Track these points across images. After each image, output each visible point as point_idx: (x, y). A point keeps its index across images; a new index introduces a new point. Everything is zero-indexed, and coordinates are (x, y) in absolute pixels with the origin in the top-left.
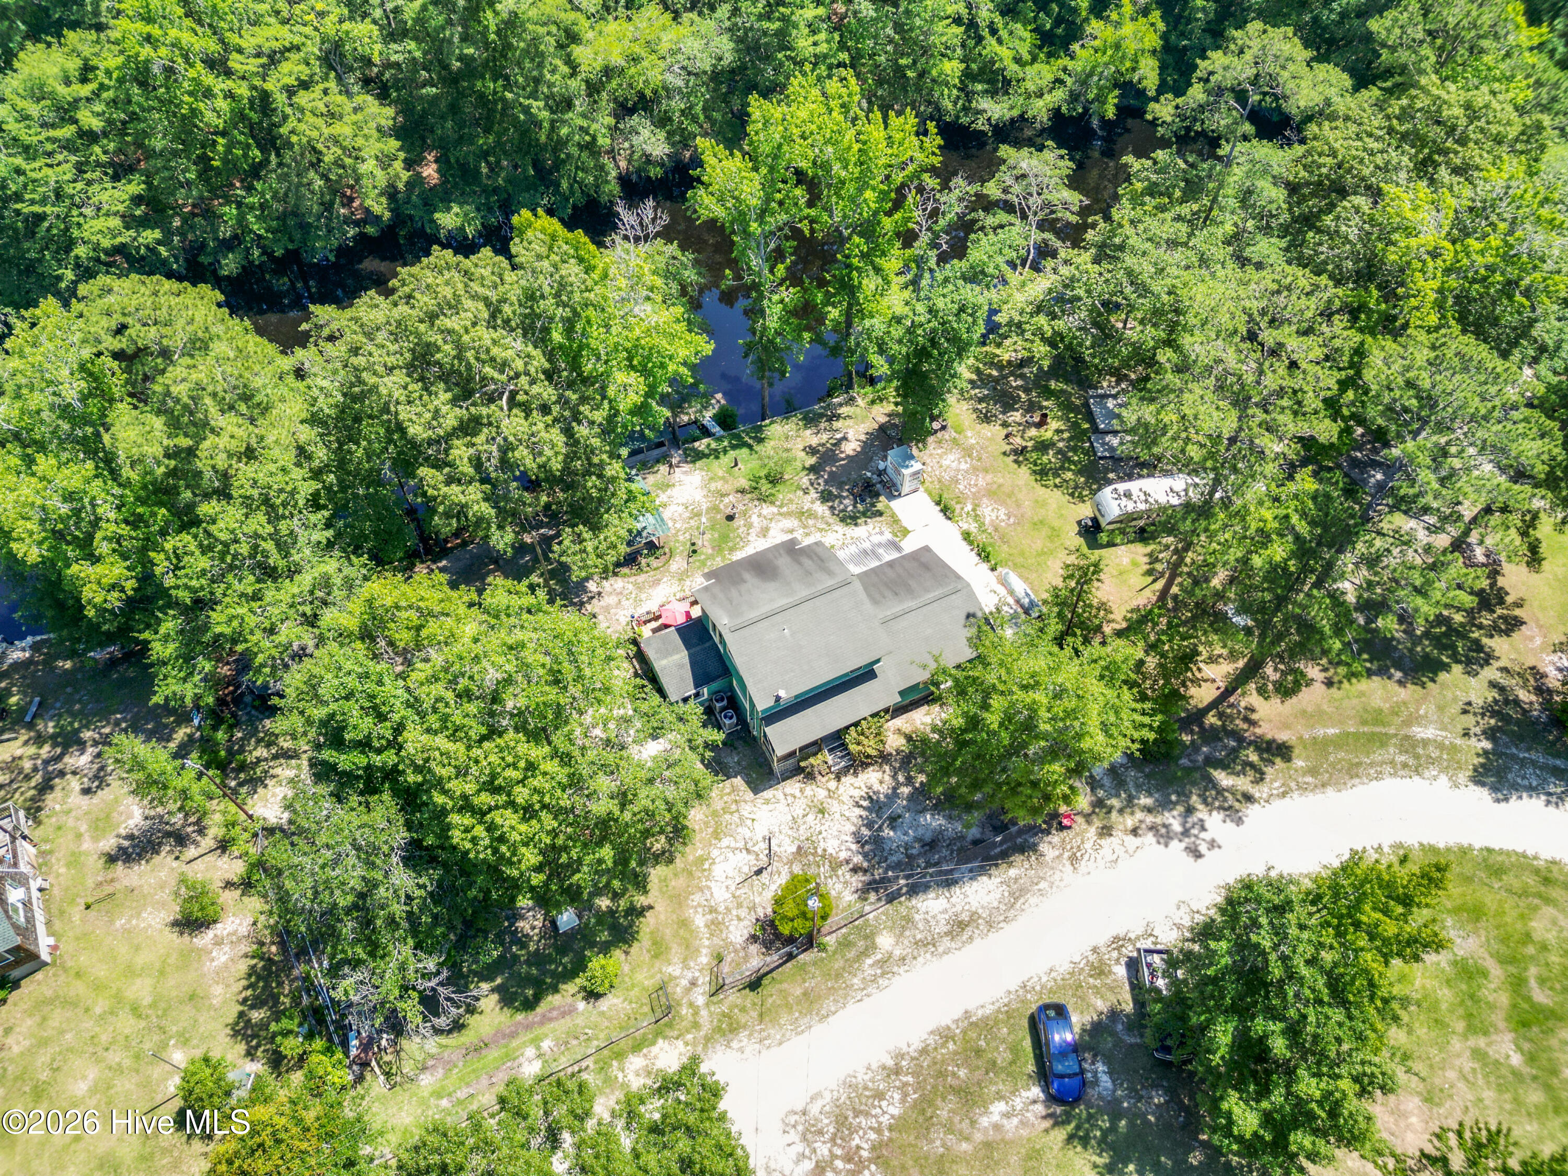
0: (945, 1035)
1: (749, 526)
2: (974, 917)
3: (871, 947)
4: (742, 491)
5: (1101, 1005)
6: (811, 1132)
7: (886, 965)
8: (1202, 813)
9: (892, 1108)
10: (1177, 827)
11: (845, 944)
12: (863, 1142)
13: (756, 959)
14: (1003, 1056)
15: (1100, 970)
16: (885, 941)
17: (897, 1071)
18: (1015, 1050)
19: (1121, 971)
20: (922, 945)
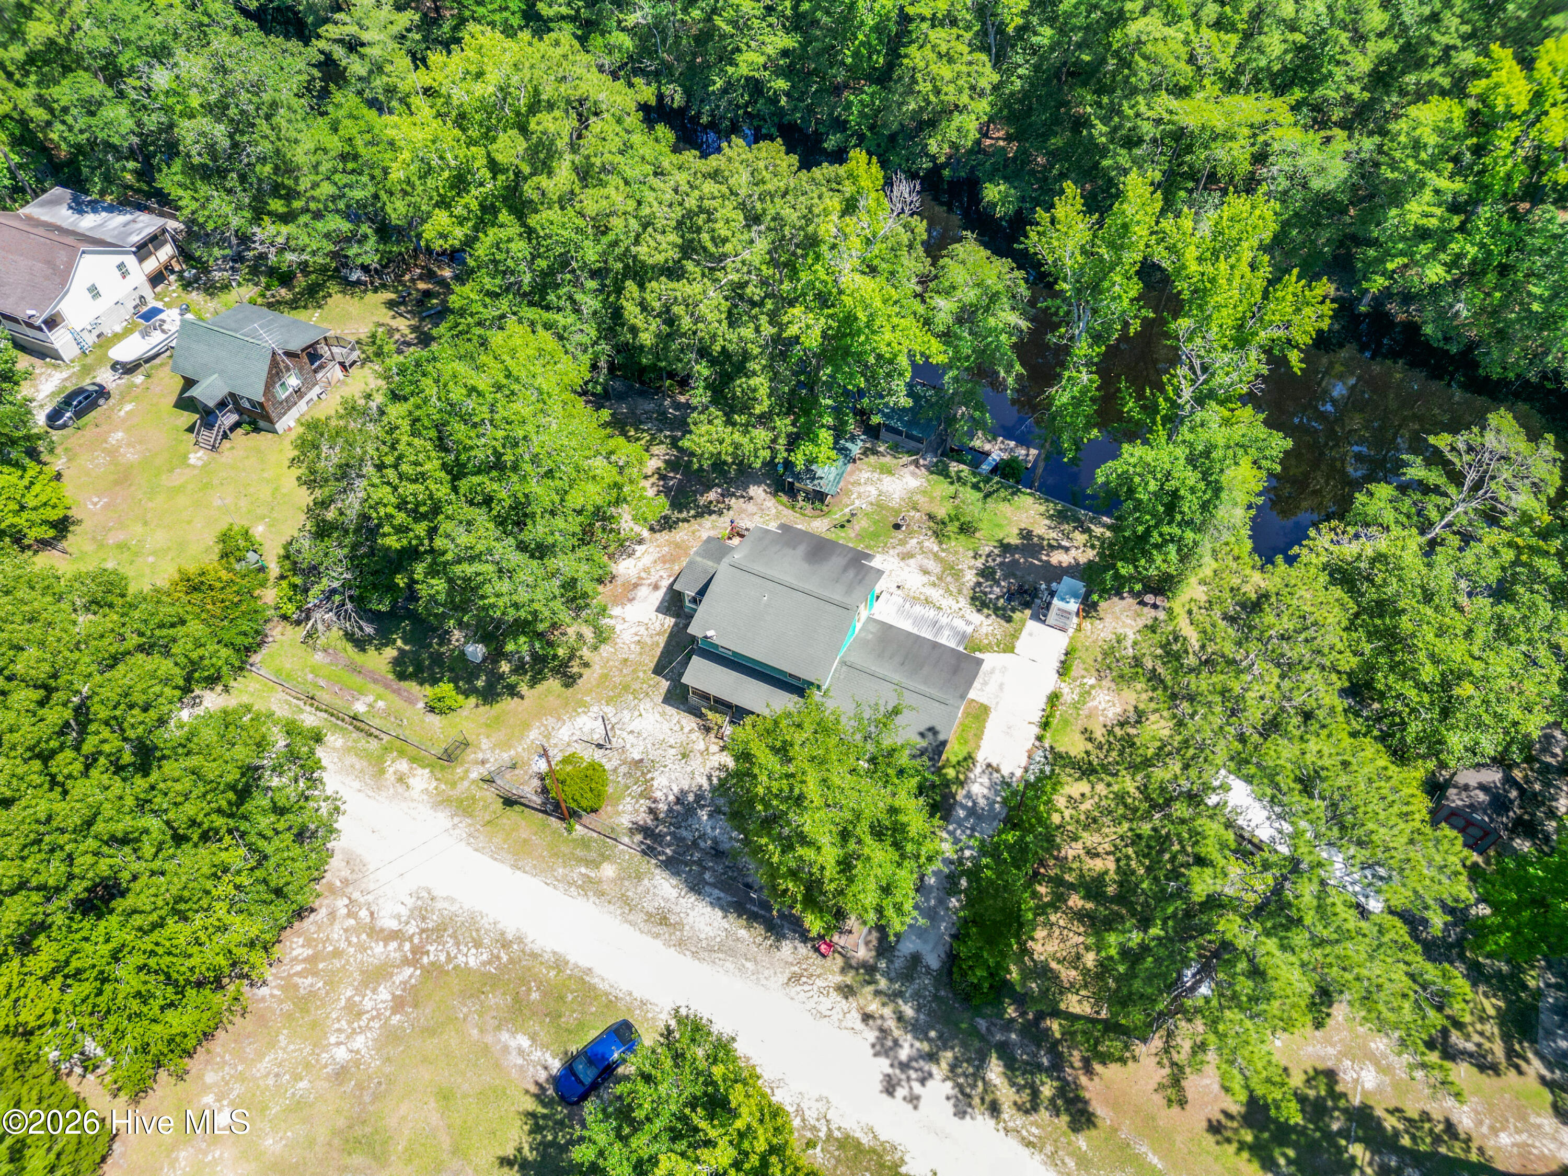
2: (678, 926)
3: (595, 864)
4: (932, 517)
6: (419, 912)
7: (589, 884)
9: (473, 959)
11: (584, 843)
13: (528, 790)
14: (569, 1020)
16: (608, 871)
17: (506, 945)
18: (581, 1026)
20: (625, 900)
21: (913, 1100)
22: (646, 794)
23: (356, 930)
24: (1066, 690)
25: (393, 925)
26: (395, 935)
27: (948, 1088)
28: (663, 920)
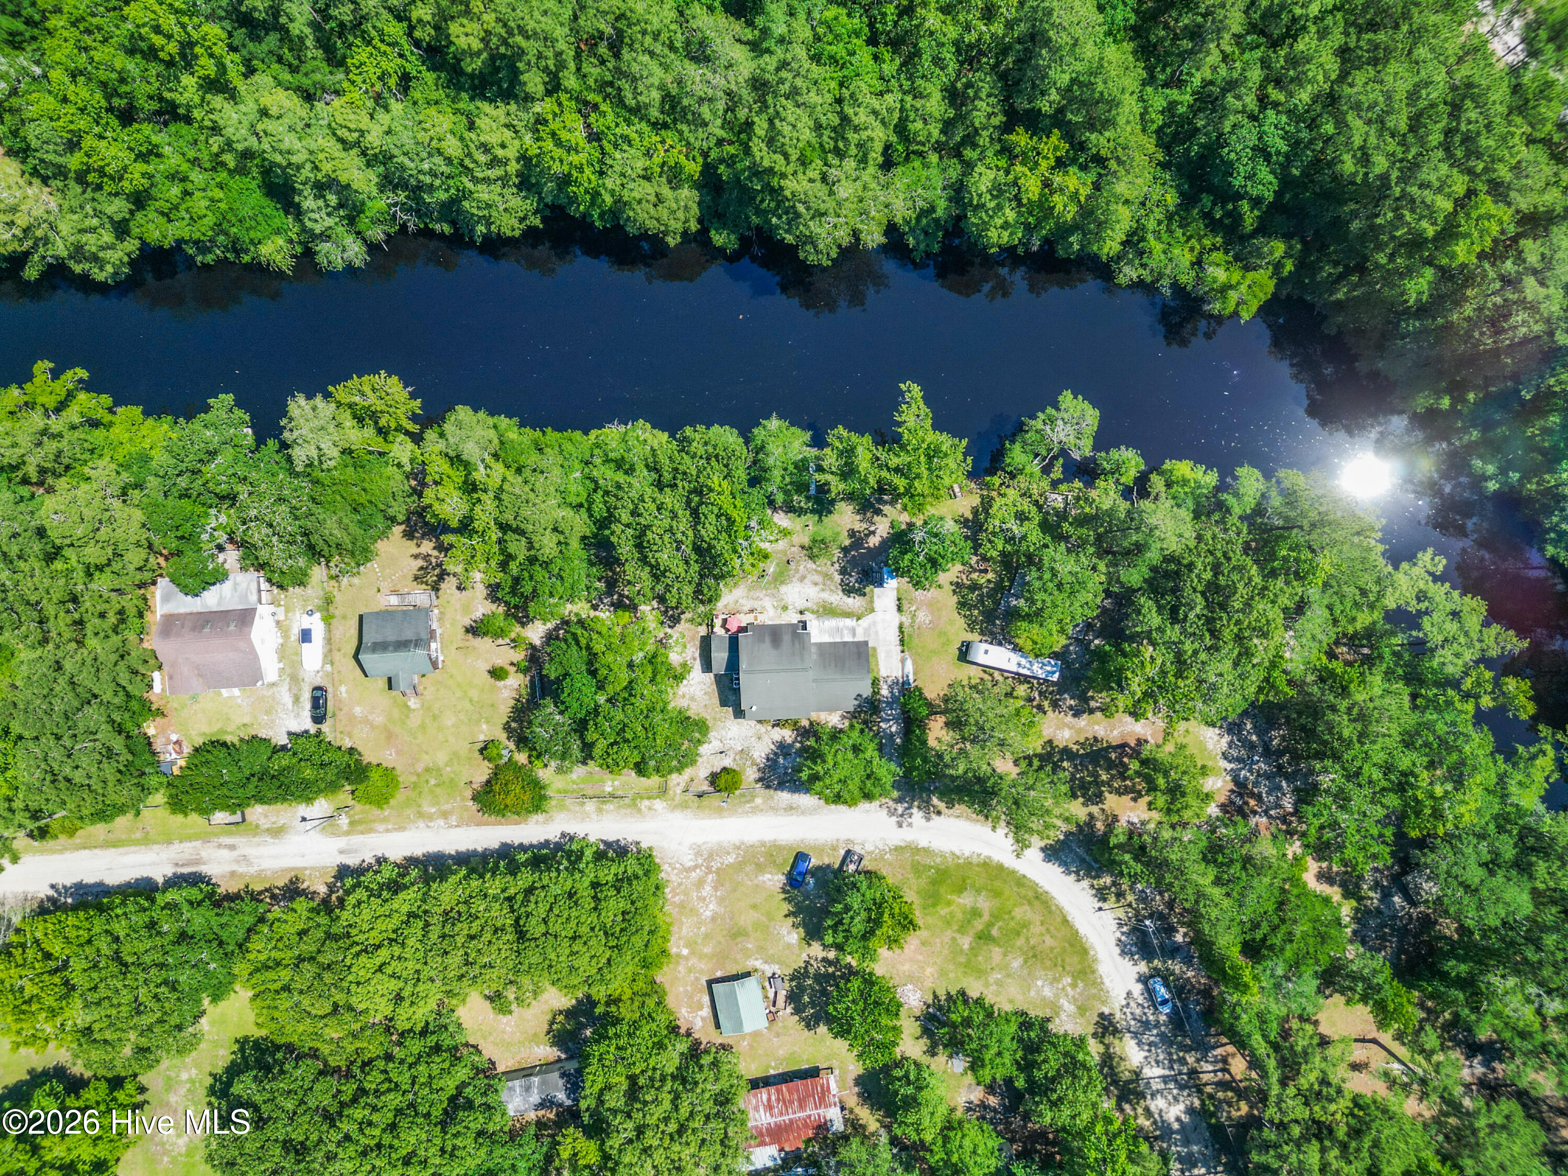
0: (763, 844)
1: (797, 571)
2: (798, 807)
3: (752, 800)
4: (803, 547)
5: (827, 861)
6: (698, 854)
7: (755, 810)
8: (915, 810)
9: (731, 859)
10: (900, 810)
11: (743, 795)
12: (715, 865)
13: (706, 787)
14: (779, 861)
15: (834, 848)
16: (759, 801)
17: (739, 848)
18: (785, 861)
19: (842, 852)
20: (772, 808)
21: (910, 825)
22: (754, 763)
23: (681, 872)
24: (904, 619)
25: (692, 864)
26: (696, 867)
27: (921, 814)
28: (791, 808)
